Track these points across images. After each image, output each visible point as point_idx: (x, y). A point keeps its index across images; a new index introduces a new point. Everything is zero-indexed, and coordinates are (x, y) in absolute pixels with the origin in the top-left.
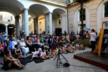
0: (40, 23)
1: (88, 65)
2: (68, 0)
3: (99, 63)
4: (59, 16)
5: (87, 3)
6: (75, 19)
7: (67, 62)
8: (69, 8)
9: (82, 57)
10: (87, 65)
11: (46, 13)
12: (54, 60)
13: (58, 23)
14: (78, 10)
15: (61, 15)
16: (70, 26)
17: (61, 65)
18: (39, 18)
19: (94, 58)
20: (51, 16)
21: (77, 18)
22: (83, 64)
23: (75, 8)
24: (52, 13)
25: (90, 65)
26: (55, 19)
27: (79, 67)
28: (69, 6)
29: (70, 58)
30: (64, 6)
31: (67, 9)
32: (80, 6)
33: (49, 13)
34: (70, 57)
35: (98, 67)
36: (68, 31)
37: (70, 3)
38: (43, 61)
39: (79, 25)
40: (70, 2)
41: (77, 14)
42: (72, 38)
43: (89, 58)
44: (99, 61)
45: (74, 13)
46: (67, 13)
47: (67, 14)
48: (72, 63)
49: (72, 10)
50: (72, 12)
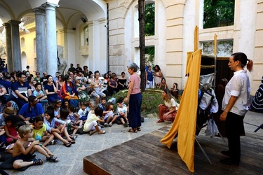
4: (85, 21)
6: (127, 31)
15: (89, 20)
16: (113, 51)
21: (133, 28)
24: (56, 8)
36: (109, 66)
39: (136, 48)
41: (133, 18)
45: (125, 15)
46: (106, 13)
47: (106, 17)
49: (119, 3)
50: (119, 10)
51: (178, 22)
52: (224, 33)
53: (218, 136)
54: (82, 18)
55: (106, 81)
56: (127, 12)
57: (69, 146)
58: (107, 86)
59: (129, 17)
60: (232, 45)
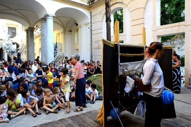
15: (79, 24)
24: (54, 17)
26: (71, 31)
28: (92, 4)
31: (89, 10)
36: (92, 56)
45: (103, 19)
46: (90, 18)
47: (90, 21)
49: (98, 11)
50: (98, 16)
52: (177, 28)
54: (75, 23)
55: (86, 68)
57: (34, 117)
58: (86, 71)
60: (184, 37)
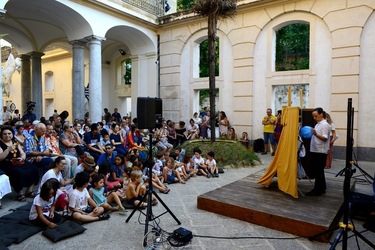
0: (50, 74)
1: (251, 229)
2: (162, 3)
3: (286, 219)
4: (124, 54)
5: (228, 20)
6: (183, 69)
7: (179, 223)
8: (165, 30)
9: (227, 202)
10: (248, 231)
11: (81, 36)
12: (127, 221)
13: (120, 80)
14: (196, 42)
16: (165, 93)
17: (158, 240)
18: (48, 54)
19: (266, 202)
20: (97, 51)
21: (191, 67)
22: (233, 226)
23: (184, 32)
25: (259, 227)
26: (108, 63)
27: (226, 242)
28: (164, 23)
29: (185, 208)
30: (146, 19)
31: (156, 31)
32: (207, 26)
33: (93, 38)
34: (184, 205)
35: (284, 231)
37: (168, 13)
38: (82, 232)
39: (196, 91)
40: (167, 9)
41: (191, 55)
42: (173, 135)
43: (250, 205)
44: (285, 211)
45: (182, 50)
46: (156, 46)
47: (156, 51)
48: (197, 228)
49: (174, 36)
50: (174, 44)
51: (247, 62)
52: (299, 77)
53: (305, 178)
54: (121, 50)
56: (183, 47)
59: (186, 52)
